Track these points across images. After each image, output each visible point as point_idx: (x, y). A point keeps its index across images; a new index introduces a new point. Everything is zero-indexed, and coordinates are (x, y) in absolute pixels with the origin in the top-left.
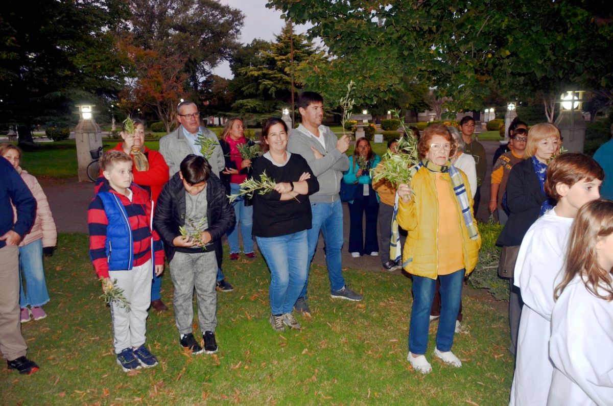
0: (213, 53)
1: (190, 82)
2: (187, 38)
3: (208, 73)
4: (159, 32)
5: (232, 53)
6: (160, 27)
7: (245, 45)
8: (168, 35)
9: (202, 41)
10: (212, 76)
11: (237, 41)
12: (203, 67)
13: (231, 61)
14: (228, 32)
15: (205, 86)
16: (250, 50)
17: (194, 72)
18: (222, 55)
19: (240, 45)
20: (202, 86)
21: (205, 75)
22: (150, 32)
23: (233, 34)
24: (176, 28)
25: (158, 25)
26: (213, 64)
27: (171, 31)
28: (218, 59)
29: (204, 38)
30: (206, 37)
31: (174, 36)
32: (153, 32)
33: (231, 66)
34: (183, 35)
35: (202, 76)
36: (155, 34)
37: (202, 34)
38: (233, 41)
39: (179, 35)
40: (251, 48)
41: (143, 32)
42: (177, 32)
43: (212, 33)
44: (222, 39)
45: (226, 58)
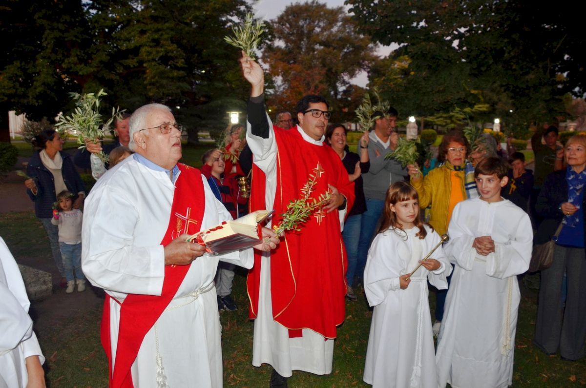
0: (353, 65)
1: (331, 91)
2: (330, 53)
3: (347, 83)
4: (307, 48)
5: (370, 65)
6: (308, 43)
7: (382, 58)
8: (314, 50)
9: (344, 55)
10: (351, 86)
11: (375, 54)
12: (343, 78)
13: (368, 72)
14: (367, 45)
15: (345, 95)
16: (386, 62)
17: (335, 82)
18: (361, 66)
19: (377, 57)
20: (342, 95)
21: (345, 85)
22: (300, 48)
23: (372, 48)
24: (321, 43)
25: (307, 42)
26: (352, 75)
27: (317, 47)
28: (356, 70)
29: (346, 53)
30: (348, 51)
31: (320, 51)
32: (301, 48)
33: (369, 77)
34: (326, 50)
35: (342, 86)
36: (303, 50)
37: (344, 48)
38: (371, 54)
39: (323, 49)
40: (388, 60)
41: (293, 49)
42: (322, 47)
43: (353, 47)
44: (361, 53)
45: (364, 69)
